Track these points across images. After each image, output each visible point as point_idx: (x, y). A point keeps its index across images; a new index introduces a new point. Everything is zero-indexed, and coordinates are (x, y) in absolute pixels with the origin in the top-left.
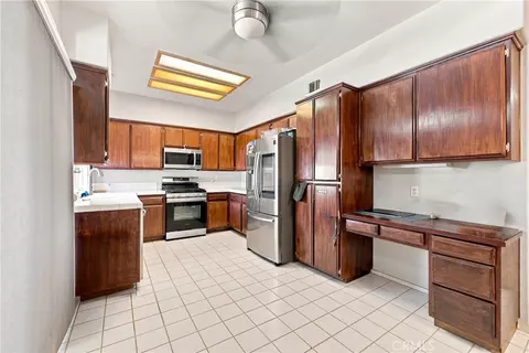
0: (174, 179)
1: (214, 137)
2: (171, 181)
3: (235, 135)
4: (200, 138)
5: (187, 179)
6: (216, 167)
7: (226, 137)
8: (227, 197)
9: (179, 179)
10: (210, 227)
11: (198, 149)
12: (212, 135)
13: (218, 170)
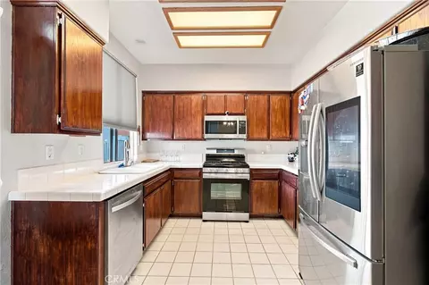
0: (218, 150)
1: (263, 99)
2: (214, 152)
3: (290, 93)
4: (245, 101)
5: (233, 150)
6: (265, 136)
7: (279, 97)
8: (278, 176)
9: (222, 150)
10: (255, 212)
11: (243, 114)
12: (261, 97)
13: (268, 139)
